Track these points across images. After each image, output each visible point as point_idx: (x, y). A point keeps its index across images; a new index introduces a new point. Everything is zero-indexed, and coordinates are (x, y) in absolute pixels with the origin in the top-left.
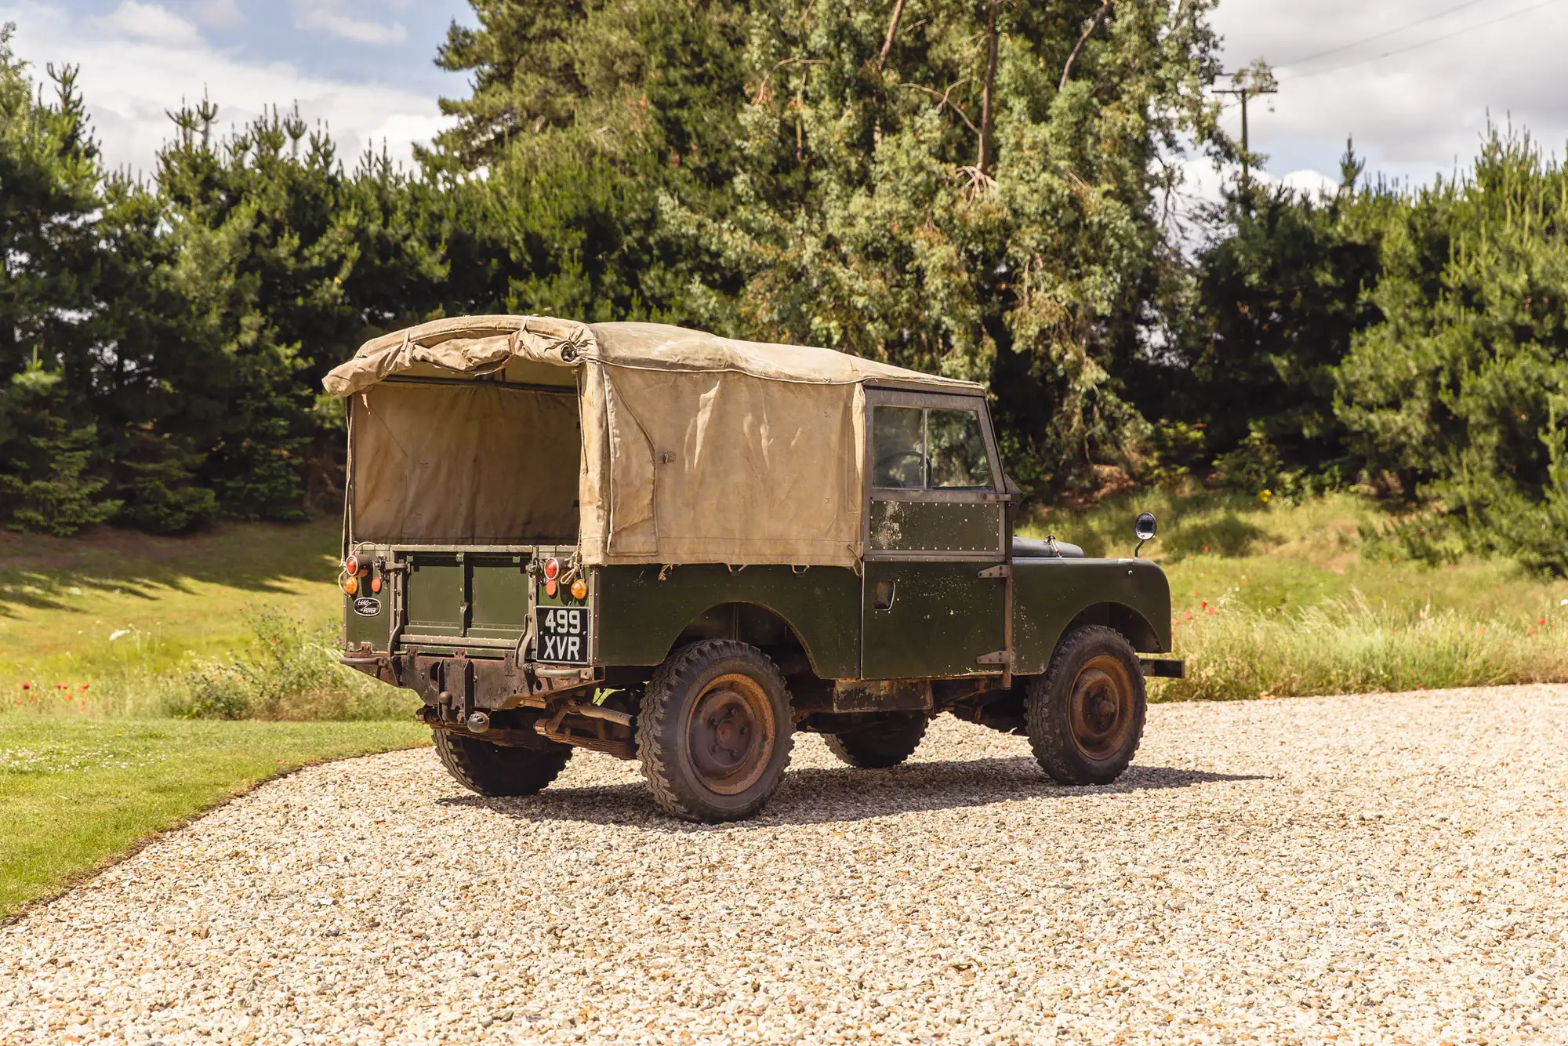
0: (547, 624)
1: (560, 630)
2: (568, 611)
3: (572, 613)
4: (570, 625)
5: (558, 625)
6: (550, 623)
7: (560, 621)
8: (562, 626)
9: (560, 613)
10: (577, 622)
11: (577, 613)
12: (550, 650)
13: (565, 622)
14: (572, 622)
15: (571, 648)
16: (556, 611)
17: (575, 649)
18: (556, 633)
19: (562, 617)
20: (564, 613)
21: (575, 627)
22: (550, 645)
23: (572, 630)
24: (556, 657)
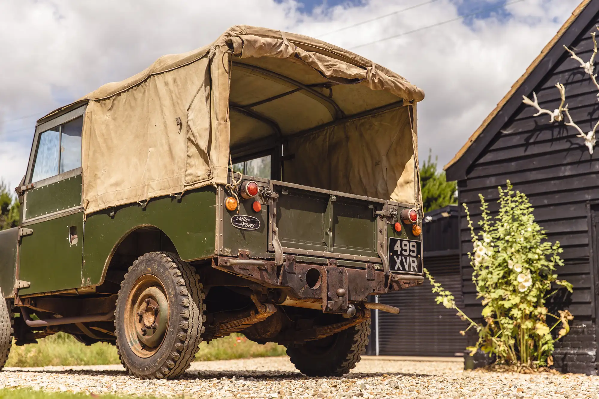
0: (396, 248)
1: (404, 253)
2: (409, 242)
3: (411, 244)
4: (410, 250)
5: (402, 250)
6: (397, 248)
7: (404, 248)
8: (406, 251)
9: (404, 243)
10: (415, 249)
11: (415, 244)
12: (398, 264)
13: (407, 248)
14: (412, 249)
15: (412, 264)
16: (401, 241)
17: (415, 265)
18: (402, 255)
19: (406, 245)
20: (407, 243)
21: (413, 252)
22: (398, 261)
23: (412, 254)
24: (404, 269)
